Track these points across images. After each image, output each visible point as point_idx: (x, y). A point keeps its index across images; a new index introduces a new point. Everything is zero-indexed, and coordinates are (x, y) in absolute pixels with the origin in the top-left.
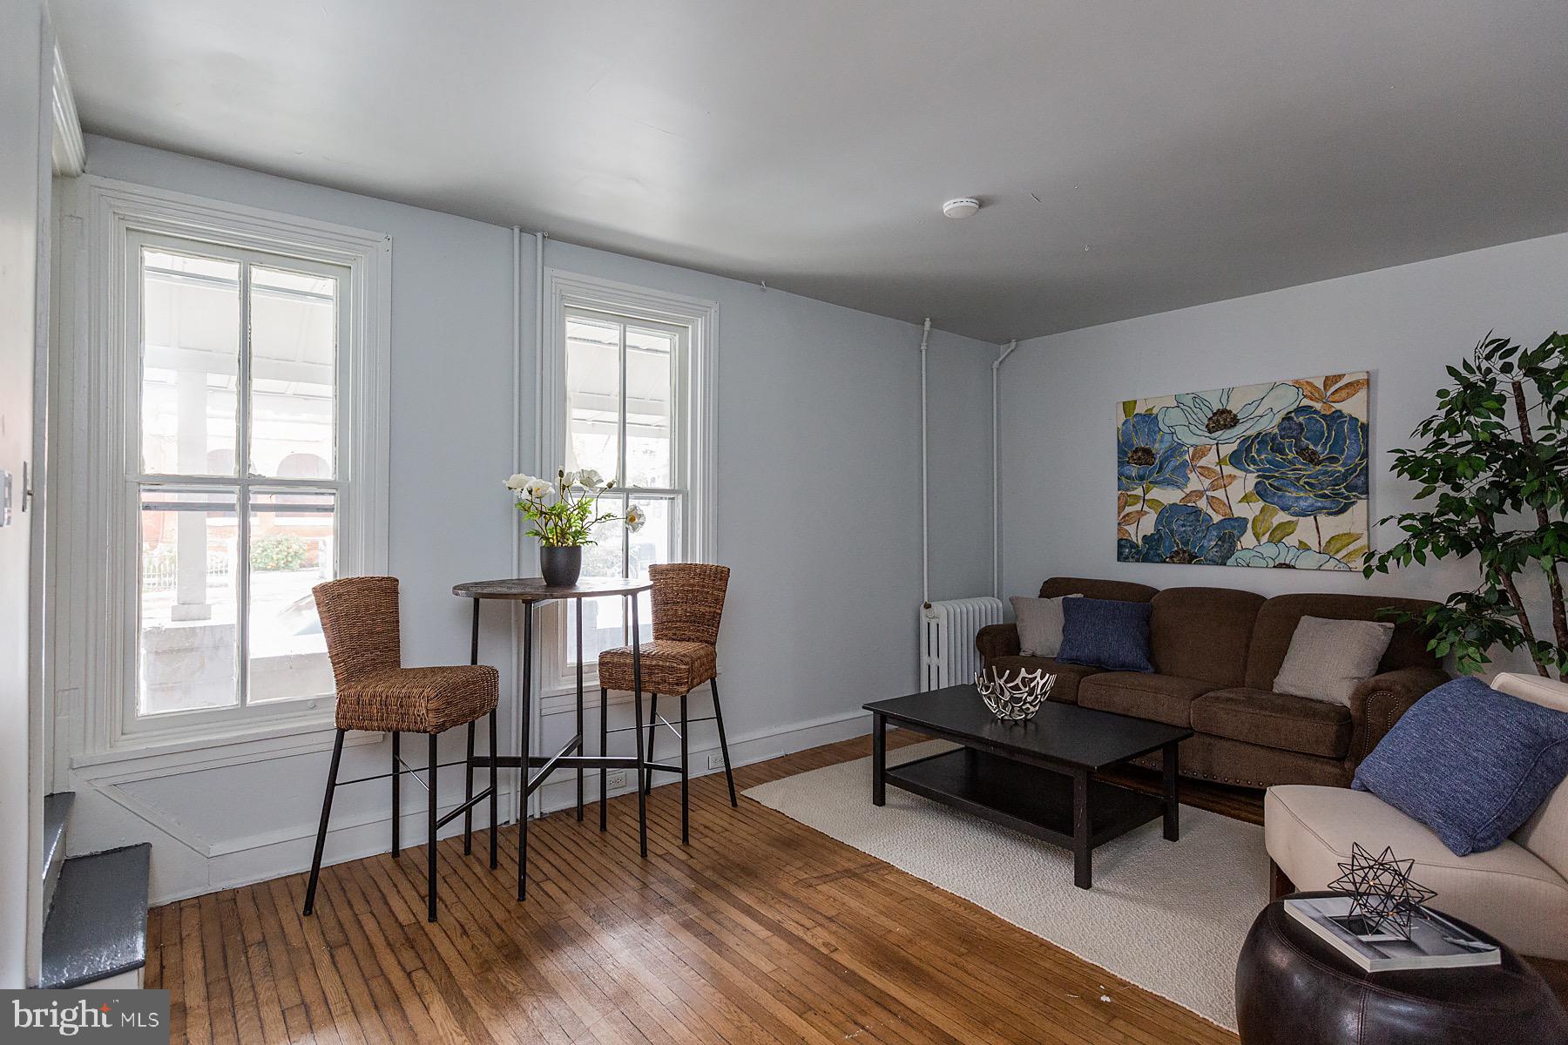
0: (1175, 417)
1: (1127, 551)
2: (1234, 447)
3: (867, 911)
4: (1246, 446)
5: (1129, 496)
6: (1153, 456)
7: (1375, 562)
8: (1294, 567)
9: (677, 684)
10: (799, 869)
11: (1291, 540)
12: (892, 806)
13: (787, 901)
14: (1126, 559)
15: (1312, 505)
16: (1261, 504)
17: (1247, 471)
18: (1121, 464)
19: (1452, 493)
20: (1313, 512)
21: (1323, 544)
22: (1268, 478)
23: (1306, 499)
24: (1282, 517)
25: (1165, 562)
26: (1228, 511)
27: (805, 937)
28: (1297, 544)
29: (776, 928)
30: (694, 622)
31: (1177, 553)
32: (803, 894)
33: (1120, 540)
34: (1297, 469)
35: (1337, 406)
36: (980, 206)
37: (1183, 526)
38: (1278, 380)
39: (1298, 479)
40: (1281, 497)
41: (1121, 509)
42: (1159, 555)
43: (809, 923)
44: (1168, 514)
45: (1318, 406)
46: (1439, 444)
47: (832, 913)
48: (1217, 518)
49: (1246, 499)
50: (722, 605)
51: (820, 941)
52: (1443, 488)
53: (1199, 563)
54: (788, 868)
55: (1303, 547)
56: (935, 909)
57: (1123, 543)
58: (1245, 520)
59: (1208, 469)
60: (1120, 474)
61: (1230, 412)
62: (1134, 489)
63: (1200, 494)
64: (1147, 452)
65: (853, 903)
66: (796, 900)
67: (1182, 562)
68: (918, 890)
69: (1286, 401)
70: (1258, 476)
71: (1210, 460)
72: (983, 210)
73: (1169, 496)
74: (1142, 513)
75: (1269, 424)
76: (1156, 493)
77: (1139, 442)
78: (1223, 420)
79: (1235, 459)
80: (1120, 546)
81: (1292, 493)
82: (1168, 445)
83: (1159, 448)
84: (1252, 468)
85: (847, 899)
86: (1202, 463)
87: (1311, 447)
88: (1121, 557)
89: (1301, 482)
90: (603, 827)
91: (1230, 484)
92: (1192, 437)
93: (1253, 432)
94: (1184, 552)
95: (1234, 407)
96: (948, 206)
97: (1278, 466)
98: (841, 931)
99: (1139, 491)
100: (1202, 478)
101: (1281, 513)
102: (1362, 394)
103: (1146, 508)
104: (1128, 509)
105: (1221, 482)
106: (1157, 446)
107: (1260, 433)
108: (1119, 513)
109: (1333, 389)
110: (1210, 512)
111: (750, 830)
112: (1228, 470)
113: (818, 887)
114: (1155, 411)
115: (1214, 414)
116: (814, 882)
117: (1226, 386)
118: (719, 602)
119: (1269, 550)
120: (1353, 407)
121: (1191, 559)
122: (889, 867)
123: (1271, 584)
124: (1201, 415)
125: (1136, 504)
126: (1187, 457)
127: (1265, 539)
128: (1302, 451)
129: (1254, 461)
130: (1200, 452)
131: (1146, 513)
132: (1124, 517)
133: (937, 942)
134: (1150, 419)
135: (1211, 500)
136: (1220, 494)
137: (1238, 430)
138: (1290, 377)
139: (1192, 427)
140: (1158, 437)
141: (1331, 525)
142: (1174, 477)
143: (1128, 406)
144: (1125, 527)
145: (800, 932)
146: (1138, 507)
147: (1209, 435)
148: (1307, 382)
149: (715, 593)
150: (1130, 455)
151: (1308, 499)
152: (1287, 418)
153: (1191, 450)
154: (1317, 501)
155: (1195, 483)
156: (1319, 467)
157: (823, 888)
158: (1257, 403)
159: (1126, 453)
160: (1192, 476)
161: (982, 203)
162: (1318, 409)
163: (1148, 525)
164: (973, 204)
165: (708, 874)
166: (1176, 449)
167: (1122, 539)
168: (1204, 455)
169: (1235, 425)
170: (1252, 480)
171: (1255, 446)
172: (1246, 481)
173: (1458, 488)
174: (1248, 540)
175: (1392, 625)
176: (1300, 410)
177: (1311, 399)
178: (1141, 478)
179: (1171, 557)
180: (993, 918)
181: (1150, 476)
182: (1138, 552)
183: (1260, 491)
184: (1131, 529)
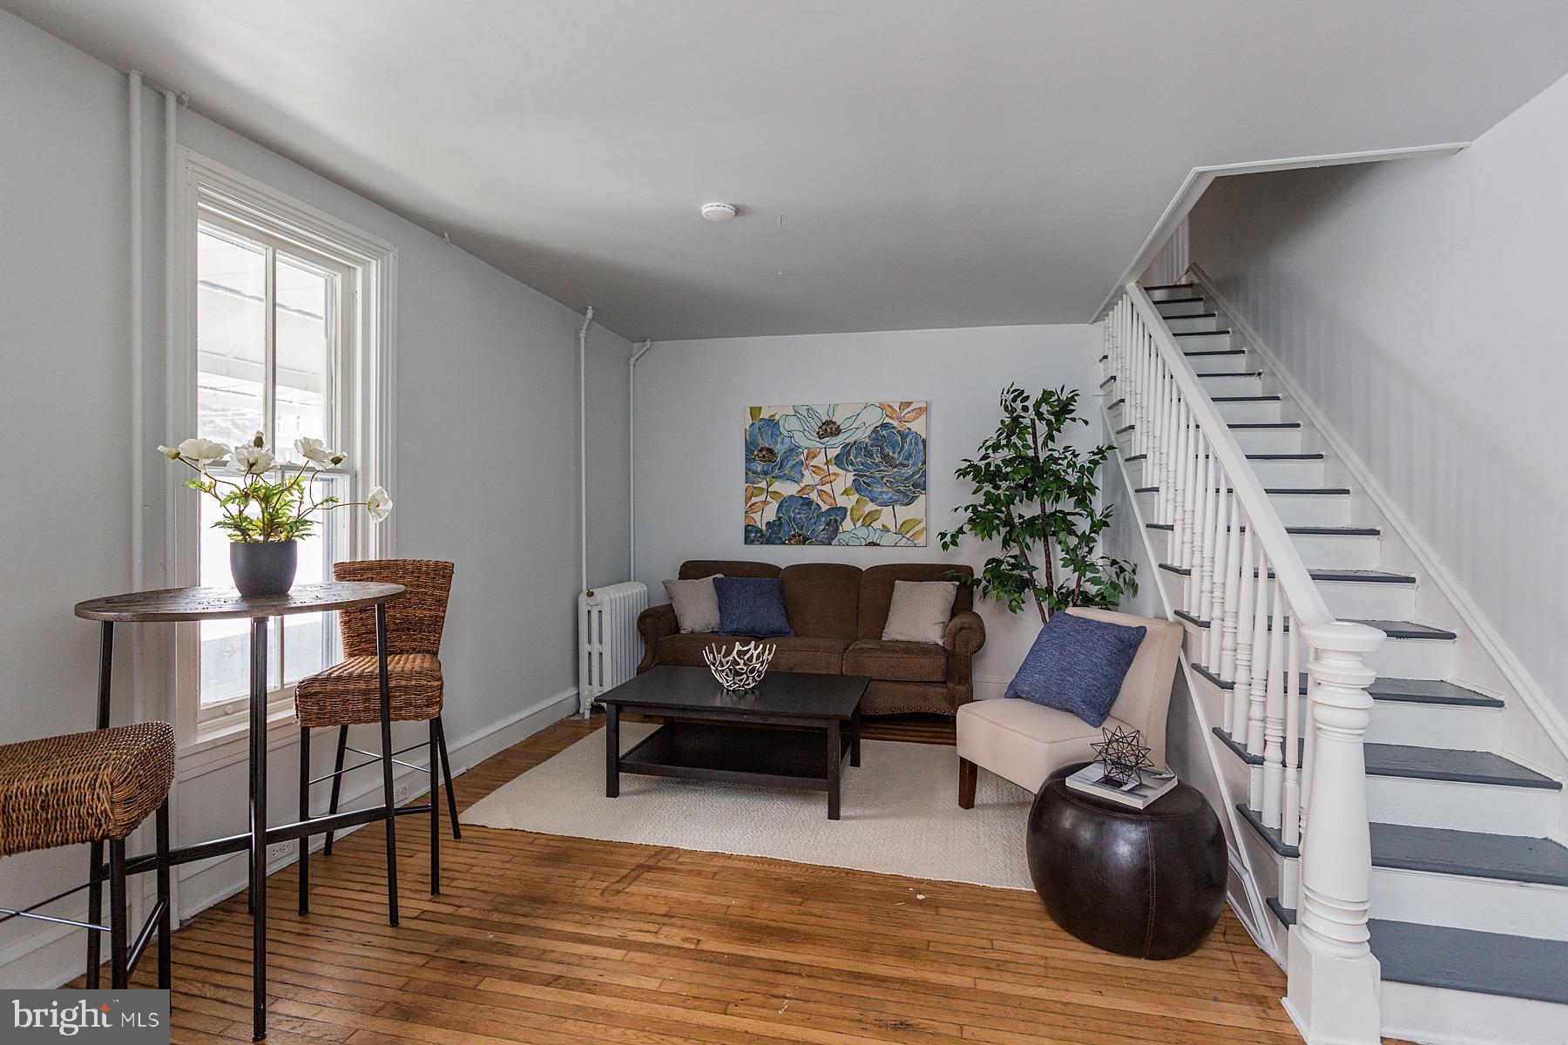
0: (793, 424)
1: (752, 535)
2: (838, 451)
3: (693, 897)
4: (847, 449)
5: (755, 488)
6: (775, 455)
7: (948, 539)
8: (879, 545)
9: (427, 706)
10: (591, 879)
11: (877, 525)
12: (627, 794)
13: (610, 914)
14: (752, 542)
15: (891, 498)
16: (857, 496)
17: (847, 470)
18: (748, 460)
19: (993, 491)
20: (892, 503)
21: (898, 527)
22: (862, 476)
23: (887, 493)
24: (871, 507)
25: (784, 543)
26: (833, 502)
27: (660, 941)
28: (881, 527)
29: (622, 944)
30: (408, 629)
31: (794, 536)
32: (618, 901)
33: (747, 526)
34: (881, 471)
35: (908, 425)
36: (736, 213)
37: (799, 513)
38: (870, 401)
39: (882, 478)
40: (870, 491)
41: (748, 499)
42: (780, 538)
43: (653, 928)
44: (785, 503)
45: (895, 424)
46: (985, 457)
47: (664, 909)
48: (824, 507)
49: (846, 492)
50: (446, 607)
51: (678, 939)
52: (988, 487)
53: (810, 544)
54: (578, 883)
55: (885, 529)
56: (746, 874)
57: (749, 528)
58: (845, 509)
59: (818, 468)
60: (748, 469)
61: (835, 423)
62: (759, 482)
63: (813, 487)
64: (770, 451)
65: (675, 894)
66: (617, 910)
67: (798, 543)
68: (719, 862)
69: (873, 418)
70: (855, 475)
71: (819, 461)
72: (737, 218)
73: (788, 489)
74: (765, 502)
75: (863, 435)
76: (778, 486)
77: (764, 443)
78: (829, 429)
79: (839, 461)
80: (747, 531)
81: (877, 489)
82: (787, 446)
83: (780, 449)
84: (850, 468)
85: (664, 892)
86: (814, 462)
87: (891, 454)
88: (748, 541)
89: (884, 481)
90: (304, 909)
91: (835, 480)
92: (807, 441)
93: (851, 440)
94: (800, 536)
95: (838, 419)
96: (708, 208)
97: (868, 467)
98: (687, 922)
99: (763, 485)
100: (814, 475)
101: (871, 503)
102: (923, 417)
103: (769, 499)
104: (754, 500)
105: (827, 479)
106: (778, 446)
107: (855, 442)
108: (746, 503)
109: (905, 412)
110: (820, 503)
111: (500, 857)
112: (834, 469)
113: (626, 890)
114: (777, 418)
115: (824, 424)
116: (620, 887)
117: (833, 403)
118: (442, 603)
119: (862, 532)
120: (918, 426)
121: (804, 540)
122: (673, 850)
123: (864, 559)
124: (813, 423)
125: (760, 495)
126: (802, 457)
127: (859, 524)
128: (885, 457)
129: (852, 464)
130: (812, 455)
131: (769, 503)
132: (751, 506)
133: (774, 900)
134: (772, 423)
135: (820, 492)
136: (827, 488)
137: (841, 438)
138: (877, 400)
139: (806, 433)
140: (780, 440)
141: (904, 513)
142: (792, 474)
143: (755, 411)
144: (752, 515)
145: (650, 939)
146: (762, 498)
147: (818, 440)
148: (889, 406)
149: (437, 592)
150: (756, 453)
151: (888, 494)
152: (875, 430)
153: (806, 451)
154: (894, 495)
155: (809, 478)
156: (895, 470)
157: (633, 888)
158: (854, 418)
159: (752, 452)
160: (806, 473)
161: (738, 211)
162: (896, 426)
163: (770, 513)
164: (730, 211)
165: (496, 917)
166: (794, 450)
167: (749, 525)
168: (815, 456)
169: (839, 434)
170: (850, 477)
171: (853, 451)
172: (845, 479)
173: (997, 487)
174: (847, 525)
175: (958, 583)
176: (884, 426)
177: (891, 418)
178: (766, 473)
179: (789, 540)
180: (796, 865)
181: (772, 471)
182: (762, 536)
183: (857, 487)
184: (757, 516)
